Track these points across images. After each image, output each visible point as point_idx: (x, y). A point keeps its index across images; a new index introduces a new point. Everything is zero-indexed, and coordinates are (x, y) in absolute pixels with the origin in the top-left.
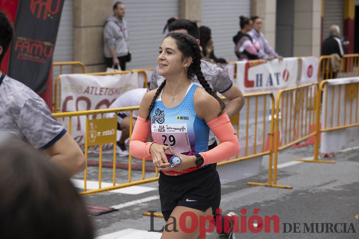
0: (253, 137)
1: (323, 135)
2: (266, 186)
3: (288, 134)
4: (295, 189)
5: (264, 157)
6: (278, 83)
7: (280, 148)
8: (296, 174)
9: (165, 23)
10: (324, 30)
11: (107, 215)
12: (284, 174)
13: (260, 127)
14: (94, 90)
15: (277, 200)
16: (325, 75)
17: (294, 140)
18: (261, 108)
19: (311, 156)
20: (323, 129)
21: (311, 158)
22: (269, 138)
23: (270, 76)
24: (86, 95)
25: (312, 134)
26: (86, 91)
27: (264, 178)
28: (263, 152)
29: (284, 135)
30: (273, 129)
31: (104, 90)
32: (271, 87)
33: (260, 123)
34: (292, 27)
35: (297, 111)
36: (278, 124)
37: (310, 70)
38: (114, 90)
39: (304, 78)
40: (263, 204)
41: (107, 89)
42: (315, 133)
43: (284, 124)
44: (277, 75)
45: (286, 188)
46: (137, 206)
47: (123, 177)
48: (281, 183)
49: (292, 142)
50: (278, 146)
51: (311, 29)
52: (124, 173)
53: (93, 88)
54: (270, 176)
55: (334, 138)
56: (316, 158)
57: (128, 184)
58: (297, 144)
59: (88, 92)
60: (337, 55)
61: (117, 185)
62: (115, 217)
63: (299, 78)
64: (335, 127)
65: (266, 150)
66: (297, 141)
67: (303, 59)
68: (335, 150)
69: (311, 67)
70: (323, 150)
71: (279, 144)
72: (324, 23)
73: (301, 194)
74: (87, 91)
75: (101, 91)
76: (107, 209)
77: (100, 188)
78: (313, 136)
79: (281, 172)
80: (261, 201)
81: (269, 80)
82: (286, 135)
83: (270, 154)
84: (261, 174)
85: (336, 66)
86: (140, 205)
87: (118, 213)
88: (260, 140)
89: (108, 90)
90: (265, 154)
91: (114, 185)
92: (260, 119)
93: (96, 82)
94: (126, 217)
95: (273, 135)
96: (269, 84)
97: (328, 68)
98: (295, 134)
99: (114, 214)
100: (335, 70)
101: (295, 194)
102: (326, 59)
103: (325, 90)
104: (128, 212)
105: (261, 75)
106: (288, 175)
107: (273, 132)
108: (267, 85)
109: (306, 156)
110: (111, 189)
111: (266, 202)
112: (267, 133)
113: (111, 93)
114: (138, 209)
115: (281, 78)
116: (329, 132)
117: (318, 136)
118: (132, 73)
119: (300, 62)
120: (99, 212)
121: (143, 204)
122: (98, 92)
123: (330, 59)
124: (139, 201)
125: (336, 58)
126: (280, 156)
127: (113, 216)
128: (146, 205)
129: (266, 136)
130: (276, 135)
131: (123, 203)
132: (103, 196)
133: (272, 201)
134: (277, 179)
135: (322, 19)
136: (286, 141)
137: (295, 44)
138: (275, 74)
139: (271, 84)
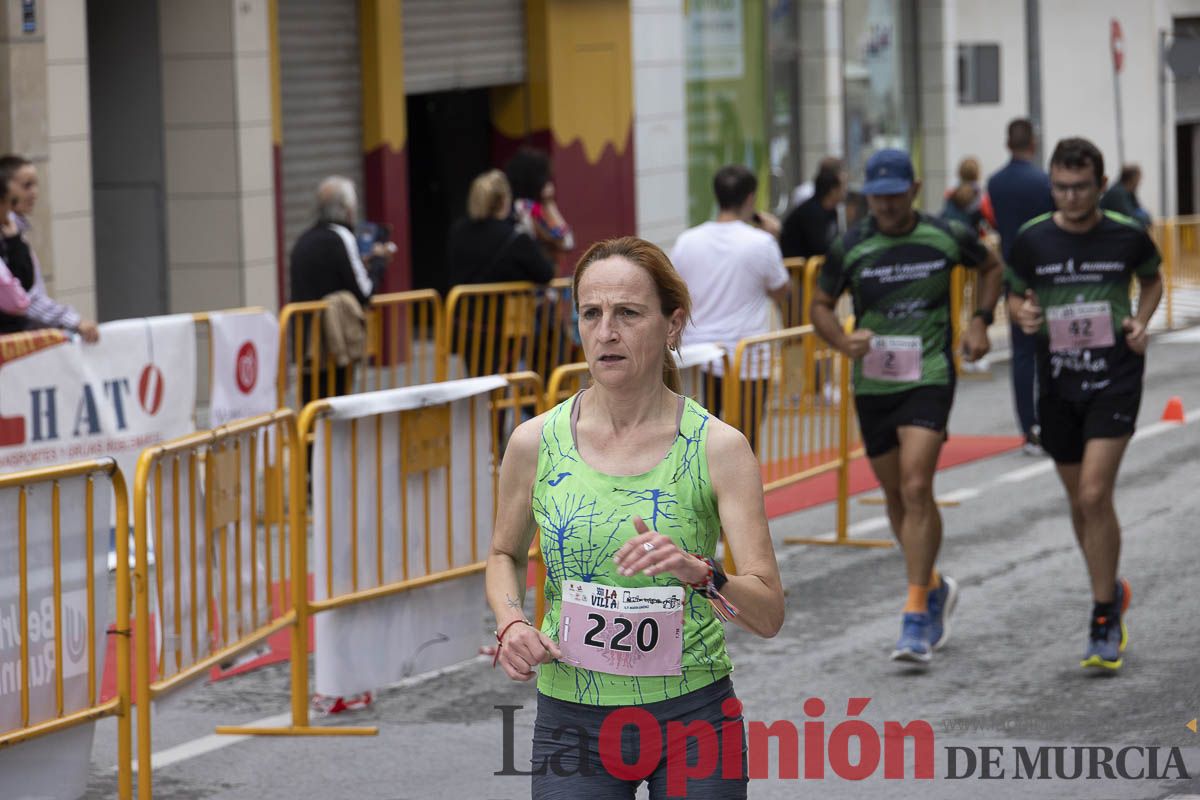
0: (50, 647)
1: (321, 621)
5: (99, 724)
6: (122, 424)
7: (158, 687)
8: (227, 786)
10: (288, 199)
13: (75, 602)
16: (306, 380)
17: (212, 648)
18: (72, 523)
19: (280, 711)
20: (320, 598)
21: (283, 721)
22: (111, 648)
23: (88, 390)
25: (279, 622)
28: (93, 706)
29: (170, 630)
30: (129, 610)
32: (94, 439)
33: (73, 587)
34: (159, 187)
35: (213, 533)
36: (144, 590)
37: (247, 360)
39: (223, 396)
42: (291, 615)
44: (116, 388)
49: (204, 658)
50: (150, 681)
51: (237, 195)
55: (365, 631)
56: (302, 719)
58: (226, 664)
60: (348, 298)
63: (203, 399)
64: (366, 590)
65: (104, 700)
66: (220, 655)
67: (216, 317)
68: (374, 682)
69: (247, 349)
70: (326, 683)
71: (154, 671)
72: (287, 168)
78: (284, 629)
79: (168, 781)
81: (85, 414)
82: (178, 630)
83: (121, 712)
85: (349, 342)
88: (76, 659)
90: (102, 714)
92: (74, 570)
95: (128, 634)
96: (84, 427)
97: (314, 351)
98: (212, 625)
100: (344, 360)
102: (307, 316)
103: (318, 438)
105: (50, 392)
107: (128, 620)
108: (76, 433)
109: (257, 712)
112: (103, 626)
115: (130, 401)
116: (347, 609)
117: (303, 627)
119: (204, 331)
123: (323, 312)
125: (346, 310)
126: (162, 719)
129: (102, 640)
130: (138, 635)
135: (277, 152)
136: (178, 655)
137: (175, 254)
138: (106, 385)
139: (95, 426)
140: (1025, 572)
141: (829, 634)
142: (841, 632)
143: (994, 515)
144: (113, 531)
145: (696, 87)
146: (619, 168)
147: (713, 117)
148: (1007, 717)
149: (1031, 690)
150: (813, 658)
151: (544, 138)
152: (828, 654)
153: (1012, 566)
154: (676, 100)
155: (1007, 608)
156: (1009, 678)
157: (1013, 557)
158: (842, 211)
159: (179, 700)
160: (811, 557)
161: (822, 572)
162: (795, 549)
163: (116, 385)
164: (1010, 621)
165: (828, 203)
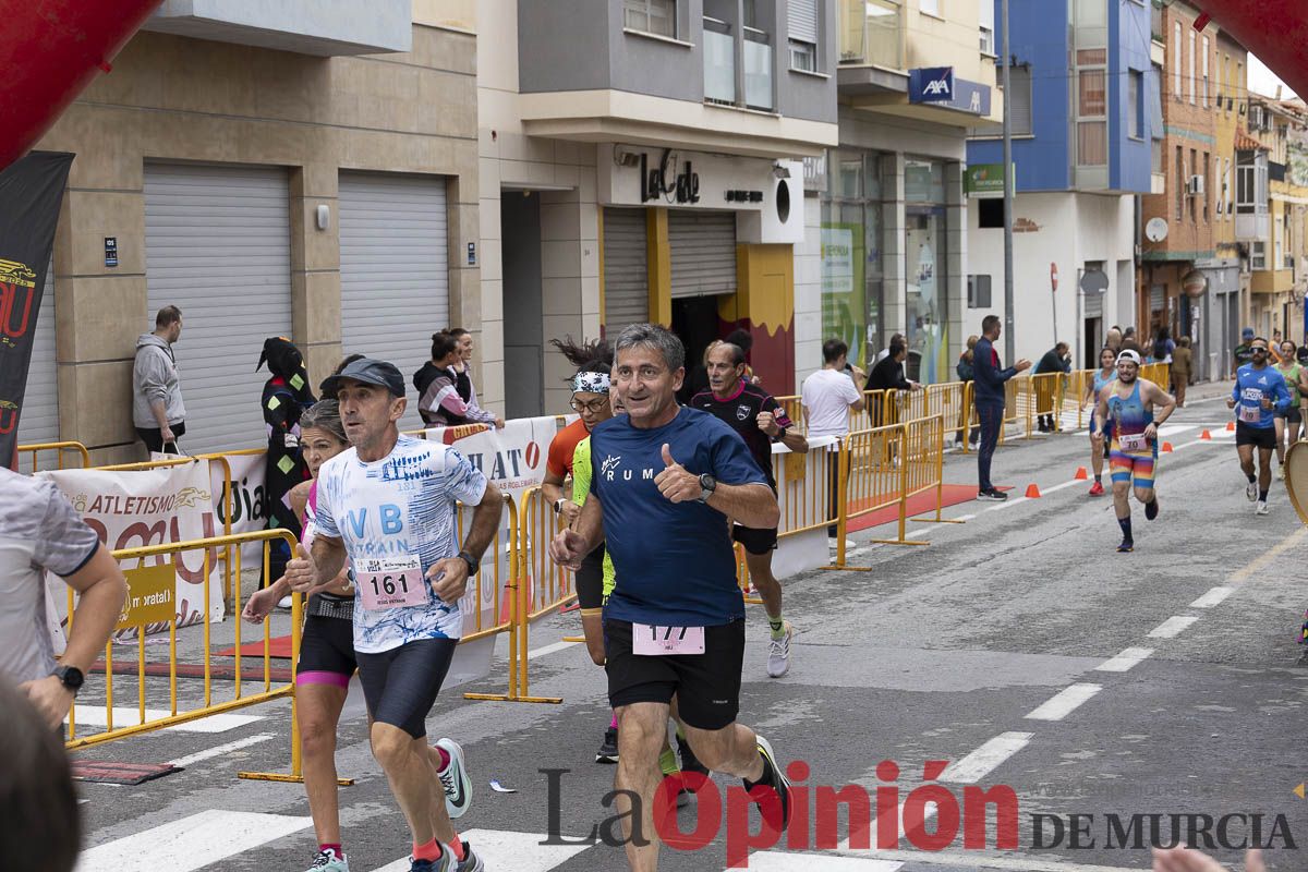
0: (474, 594)
2: (506, 699)
3: (547, 583)
4: (568, 702)
5: (500, 635)
6: (517, 474)
7: (531, 616)
8: (568, 669)
9: (261, 348)
11: (158, 781)
12: (543, 671)
14: (113, 502)
15: (531, 730)
17: (561, 596)
22: (507, 593)
23: (499, 454)
24: (95, 515)
26: (94, 507)
27: (498, 681)
28: (497, 626)
29: (539, 585)
30: (517, 575)
31: (136, 503)
32: (502, 481)
36: (525, 564)
38: (157, 502)
40: (501, 739)
41: (141, 499)
43: (538, 563)
44: (514, 454)
45: (549, 702)
46: (224, 757)
47: (187, 694)
48: (538, 690)
49: (557, 601)
50: (527, 611)
52: (191, 685)
53: (110, 498)
54: (514, 678)
57: (205, 710)
58: (568, 604)
59: (100, 508)
61: (181, 714)
62: (176, 785)
65: (503, 623)
66: (565, 600)
71: (530, 607)
73: (581, 713)
74: (96, 506)
75: (128, 505)
76: (158, 769)
77: (143, 722)
79: (536, 666)
80: (496, 734)
81: (497, 468)
82: (543, 586)
83: (512, 629)
84: (493, 674)
86: (231, 755)
87: (183, 777)
88: (488, 601)
89: (145, 502)
90: (501, 630)
91: (174, 714)
93: (116, 486)
94: (201, 785)
95: (516, 588)
96: (497, 475)
99: (174, 779)
101: (569, 714)
104: (204, 773)
105: (479, 456)
106: (551, 674)
107: (516, 580)
110: (166, 724)
111: (508, 735)
112: (502, 583)
113: (151, 508)
114: (227, 764)
115: (521, 461)
118: (197, 461)
120: (140, 777)
121: (238, 754)
122: (122, 507)
124: (228, 748)
126: (534, 633)
127: (172, 784)
128: (244, 754)
129: (502, 589)
130: (521, 588)
131: (192, 752)
132: (147, 739)
133: (521, 732)
134: (527, 684)
135: (602, 327)
136: (543, 598)
137: (547, 384)
138: (509, 452)
139: (502, 475)
140: (1000, 560)
141: (894, 592)
142: (900, 591)
143: (984, 529)
144: (509, 530)
145: (828, 296)
146: (787, 337)
147: (836, 312)
148: (989, 638)
149: (1002, 624)
150: (885, 605)
151: (746, 322)
152: (893, 603)
153: (993, 556)
154: (818, 304)
155: (990, 579)
156: (990, 617)
157: (993, 551)
158: (904, 363)
159: (544, 622)
160: (885, 550)
161: (891, 558)
162: (876, 546)
163: (514, 452)
164: (991, 586)
165: (897, 360)
